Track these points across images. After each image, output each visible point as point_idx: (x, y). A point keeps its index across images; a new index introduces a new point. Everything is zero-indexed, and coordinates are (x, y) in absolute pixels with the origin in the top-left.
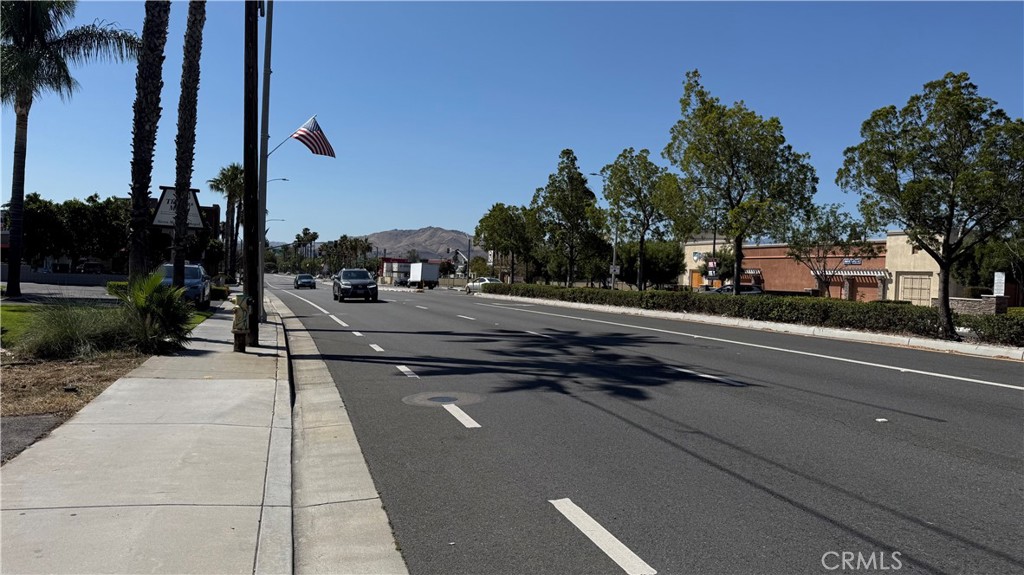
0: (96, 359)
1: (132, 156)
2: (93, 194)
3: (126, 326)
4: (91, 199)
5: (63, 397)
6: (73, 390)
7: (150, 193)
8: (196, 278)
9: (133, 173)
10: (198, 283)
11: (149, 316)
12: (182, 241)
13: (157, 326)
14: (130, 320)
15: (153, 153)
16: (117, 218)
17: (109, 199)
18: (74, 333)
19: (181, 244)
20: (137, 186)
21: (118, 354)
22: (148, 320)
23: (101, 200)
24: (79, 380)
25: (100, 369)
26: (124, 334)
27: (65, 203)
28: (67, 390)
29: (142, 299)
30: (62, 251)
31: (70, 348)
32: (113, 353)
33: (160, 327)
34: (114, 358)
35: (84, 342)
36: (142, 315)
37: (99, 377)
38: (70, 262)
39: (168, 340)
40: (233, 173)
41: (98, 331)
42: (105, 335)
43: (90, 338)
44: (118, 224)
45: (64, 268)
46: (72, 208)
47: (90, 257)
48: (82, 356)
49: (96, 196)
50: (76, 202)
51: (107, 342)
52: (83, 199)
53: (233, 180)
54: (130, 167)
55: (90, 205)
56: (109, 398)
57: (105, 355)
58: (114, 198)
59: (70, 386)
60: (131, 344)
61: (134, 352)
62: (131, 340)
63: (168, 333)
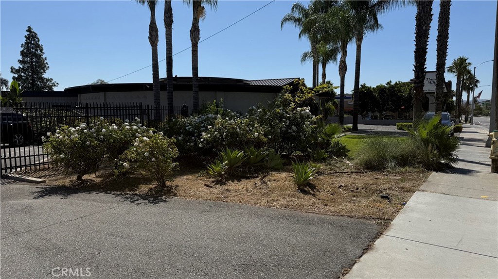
0: (398, 172)
1: (415, 47)
2: (389, 81)
3: (415, 151)
4: (388, 83)
5: (380, 202)
6: (386, 197)
7: (426, 68)
8: (447, 120)
9: (416, 57)
10: (448, 123)
11: (430, 144)
12: (440, 98)
13: (436, 151)
14: (417, 147)
15: (428, 43)
16: (400, 91)
17: (396, 82)
18: (384, 154)
19: (440, 100)
20: (418, 65)
21: (411, 169)
22: (430, 148)
23: (392, 84)
24: (390, 189)
25: (402, 180)
26: (414, 156)
27: (377, 87)
28: (383, 197)
29: (424, 134)
30: (376, 109)
31: (382, 164)
32: (407, 168)
33: (437, 152)
34: (409, 172)
35: (391, 160)
36: (425, 144)
37: (402, 188)
38: (379, 115)
39: (443, 162)
40: (460, 61)
41: (398, 154)
42: (402, 156)
43: (395, 158)
44: (400, 94)
45: (376, 118)
46: (381, 89)
47: (388, 112)
48: (389, 169)
49: (390, 82)
50: (382, 86)
51: (404, 161)
52: (384, 84)
53: (460, 65)
54: (414, 54)
55: (388, 86)
56: (412, 210)
57: (403, 170)
58: (399, 82)
59: (384, 194)
60: (419, 163)
61: (421, 168)
62: (419, 160)
63: (443, 157)
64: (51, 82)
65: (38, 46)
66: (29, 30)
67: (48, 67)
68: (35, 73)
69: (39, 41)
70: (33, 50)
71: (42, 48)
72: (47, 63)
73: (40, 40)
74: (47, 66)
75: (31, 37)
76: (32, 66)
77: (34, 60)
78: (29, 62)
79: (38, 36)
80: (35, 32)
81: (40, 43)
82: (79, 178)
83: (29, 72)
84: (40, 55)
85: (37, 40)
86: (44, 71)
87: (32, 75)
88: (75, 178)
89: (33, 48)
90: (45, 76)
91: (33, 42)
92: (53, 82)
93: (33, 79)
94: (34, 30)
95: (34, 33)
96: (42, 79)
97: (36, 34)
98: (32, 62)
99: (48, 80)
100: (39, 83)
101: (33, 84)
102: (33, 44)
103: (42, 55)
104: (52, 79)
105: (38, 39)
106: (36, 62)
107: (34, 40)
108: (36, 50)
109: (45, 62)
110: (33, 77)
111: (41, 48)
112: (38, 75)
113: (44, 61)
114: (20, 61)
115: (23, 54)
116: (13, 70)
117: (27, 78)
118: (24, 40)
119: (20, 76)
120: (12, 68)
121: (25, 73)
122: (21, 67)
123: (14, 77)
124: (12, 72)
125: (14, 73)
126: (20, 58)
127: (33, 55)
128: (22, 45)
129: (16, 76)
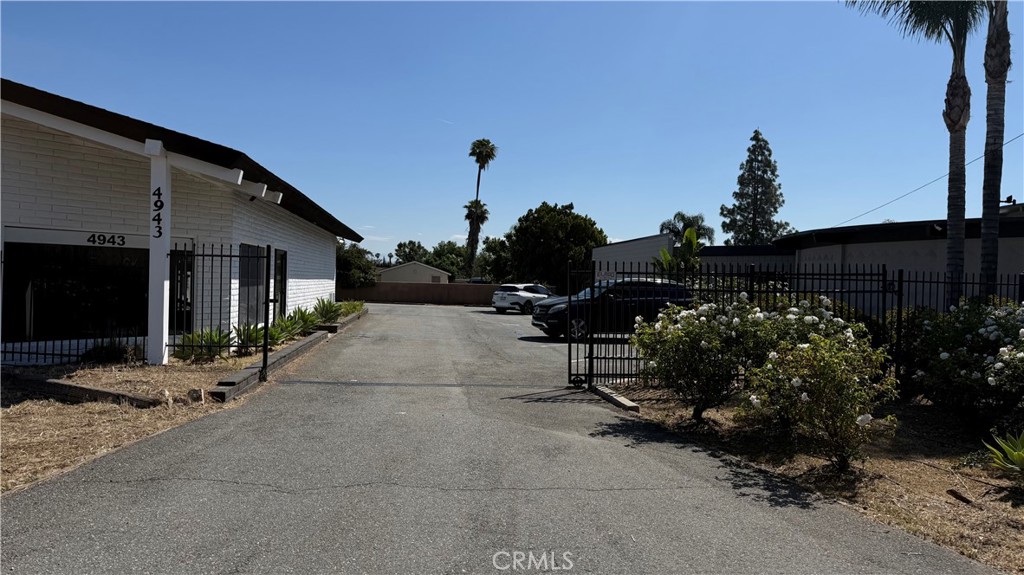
64: (785, 228)
65: (769, 165)
66: (756, 137)
67: (783, 201)
68: (759, 213)
69: (770, 155)
70: (759, 173)
71: (775, 167)
72: (781, 194)
73: (773, 152)
74: (781, 199)
75: (759, 148)
76: (755, 200)
77: (760, 190)
78: (750, 196)
79: (770, 146)
80: (766, 139)
81: (772, 159)
82: (697, 414)
83: (750, 213)
84: (771, 181)
85: (767, 153)
86: (775, 209)
87: (754, 219)
88: (690, 411)
89: (759, 169)
90: (776, 218)
91: (760, 158)
92: (789, 228)
93: (755, 227)
94: (764, 136)
95: (763, 140)
96: (770, 223)
97: (766, 143)
98: (756, 195)
99: (781, 226)
100: (764, 232)
101: (755, 234)
102: (761, 162)
103: (774, 180)
104: (787, 224)
105: (769, 150)
106: (763, 193)
107: (763, 154)
108: (765, 172)
109: (778, 193)
110: (754, 221)
111: (772, 168)
112: (764, 217)
113: (776, 190)
114: (736, 195)
115: (742, 181)
116: (724, 211)
117: (745, 223)
118: (745, 157)
119: (734, 221)
120: (723, 208)
121: (742, 216)
122: (737, 204)
123: (724, 222)
124: (722, 214)
125: (725, 216)
126: (737, 188)
127: (758, 182)
128: (742, 164)
129: (728, 221)
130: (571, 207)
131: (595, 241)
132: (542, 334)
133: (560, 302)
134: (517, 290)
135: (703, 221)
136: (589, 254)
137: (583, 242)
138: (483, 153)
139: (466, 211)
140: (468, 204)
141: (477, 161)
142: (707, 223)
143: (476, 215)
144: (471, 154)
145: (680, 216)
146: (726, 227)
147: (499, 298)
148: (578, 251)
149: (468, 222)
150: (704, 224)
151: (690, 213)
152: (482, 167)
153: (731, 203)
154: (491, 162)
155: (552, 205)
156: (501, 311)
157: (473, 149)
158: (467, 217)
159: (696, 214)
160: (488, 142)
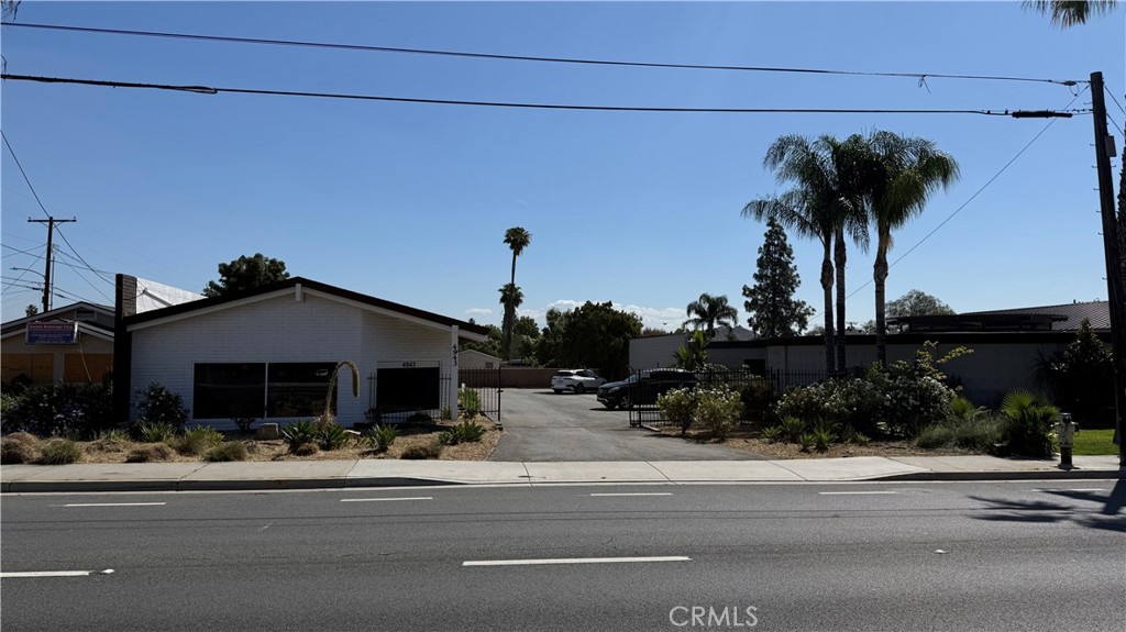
64: (803, 307)
65: (785, 249)
66: (772, 223)
67: (800, 282)
68: (779, 293)
69: (785, 239)
70: (777, 256)
71: (791, 250)
72: (797, 275)
73: (788, 237)
74: (797, 280)
75: (775, 233)
76: (773, 283)
77: (778, 272)
78: (769, 277)
79: (785, 232)
81: (788, 242)
82: (683, 431)
83: (769, 293)
84: (787, 263)
85: (782, 238)
86: (793, 289)
87: (773, 298)
89: (776, 253)
90: (794, 298)
91: (776, 242)
92: (806, 307)
93: (775, 306)
95: (778, 226)
96: (789, 303)
97: (781, 228)
98: (774, 276)
99: (798, 305)
100: (783, 310)
101: (775, 312)
102: (778, 245)
103: (790, 262)
104: (804, 303)
105: (784, 235)
106: (781, 275)
107: (779, 239)
108: (781, 255)
109: (794, 274)
110: (774, 300)
111: (788, 251)
112: (783, 297)
113: (792, 271)
114: (756, 276)
115: (760, 263)
116: (746, 291)
117: (766, 303)
118: (762, 241)
119: (755, 301)
120: (745, 289)
121: (763, 296)
122: (757, 284)
123: (747, 302)
124: (744, 294)
125: (747, 296)
126: (756, 270)
127: (776, 264)
128: (760, 249)
129: (750, 300)
130: (610, 304)
131: (631, 332)
132: (603, 406)
133: (615, 386)
134: (571, 374)
135: (726, 301)
136: (626, 345)
137: (620, 334)
138: (517, 240)
139: (501, 295)
140: (502, 288)
141: (512, 247)
142: (730, 304)
143: (511, 297)
144: (505, 241)
145: (705, 297)
146: (749, 307)
147: (557, 382)
148: (617, 341)
149: (503, 305)
150: (728, 304)
151: (714, 295)
152: (516, 253)
153: (752, 284)
154: (524, 248)
155: (595, 303)
156: (558, 392)
157: (507, 236)
158: (502, 300)
159: (719, 296)
160: (523, 230)
